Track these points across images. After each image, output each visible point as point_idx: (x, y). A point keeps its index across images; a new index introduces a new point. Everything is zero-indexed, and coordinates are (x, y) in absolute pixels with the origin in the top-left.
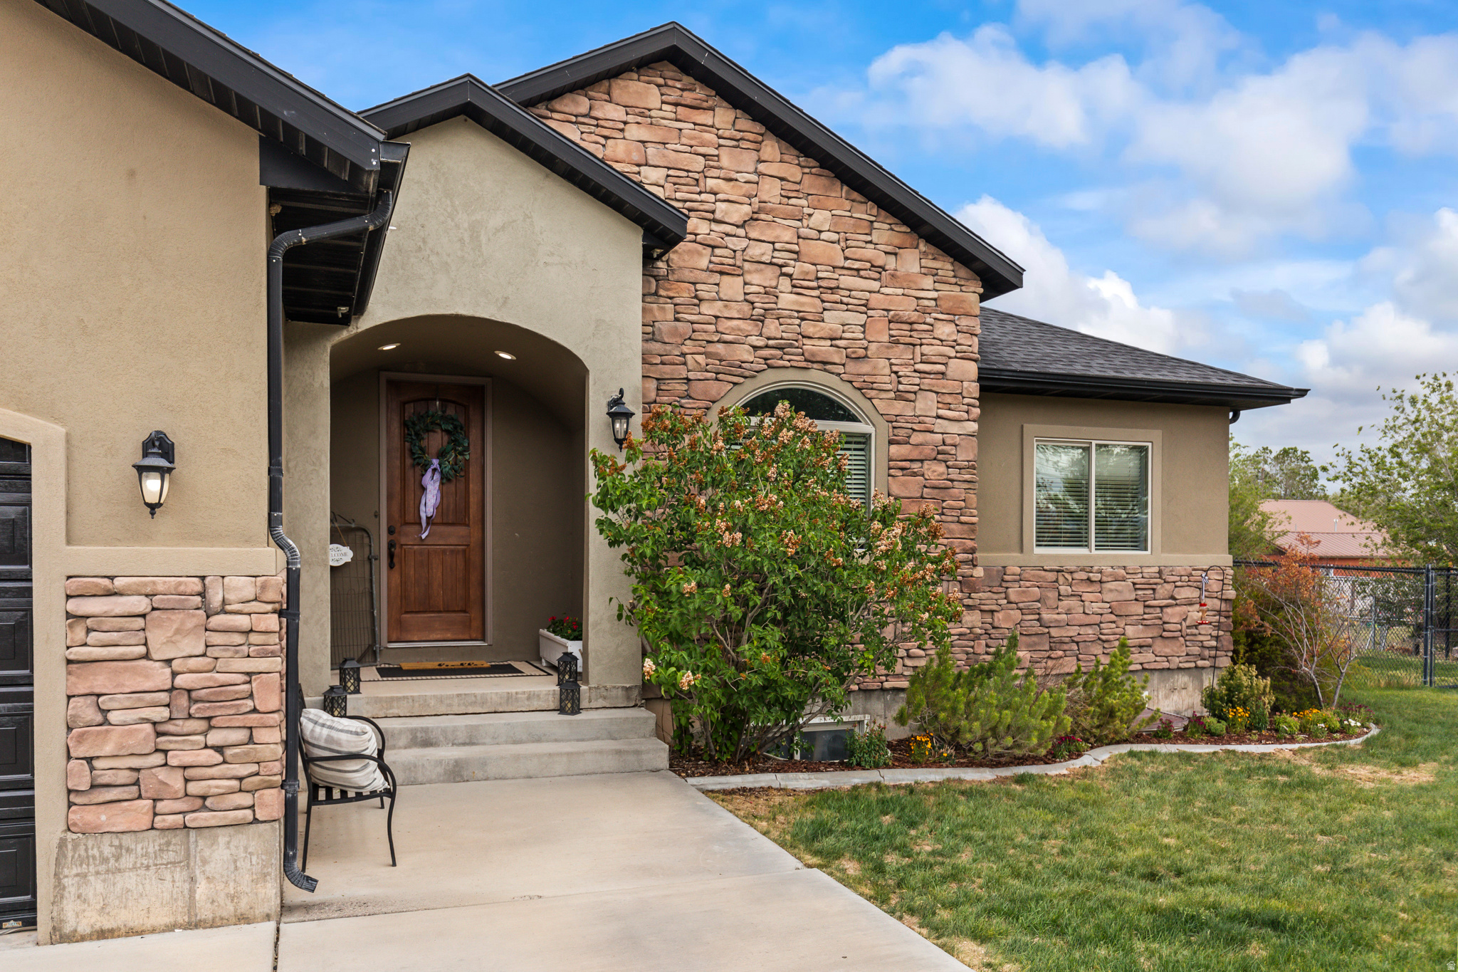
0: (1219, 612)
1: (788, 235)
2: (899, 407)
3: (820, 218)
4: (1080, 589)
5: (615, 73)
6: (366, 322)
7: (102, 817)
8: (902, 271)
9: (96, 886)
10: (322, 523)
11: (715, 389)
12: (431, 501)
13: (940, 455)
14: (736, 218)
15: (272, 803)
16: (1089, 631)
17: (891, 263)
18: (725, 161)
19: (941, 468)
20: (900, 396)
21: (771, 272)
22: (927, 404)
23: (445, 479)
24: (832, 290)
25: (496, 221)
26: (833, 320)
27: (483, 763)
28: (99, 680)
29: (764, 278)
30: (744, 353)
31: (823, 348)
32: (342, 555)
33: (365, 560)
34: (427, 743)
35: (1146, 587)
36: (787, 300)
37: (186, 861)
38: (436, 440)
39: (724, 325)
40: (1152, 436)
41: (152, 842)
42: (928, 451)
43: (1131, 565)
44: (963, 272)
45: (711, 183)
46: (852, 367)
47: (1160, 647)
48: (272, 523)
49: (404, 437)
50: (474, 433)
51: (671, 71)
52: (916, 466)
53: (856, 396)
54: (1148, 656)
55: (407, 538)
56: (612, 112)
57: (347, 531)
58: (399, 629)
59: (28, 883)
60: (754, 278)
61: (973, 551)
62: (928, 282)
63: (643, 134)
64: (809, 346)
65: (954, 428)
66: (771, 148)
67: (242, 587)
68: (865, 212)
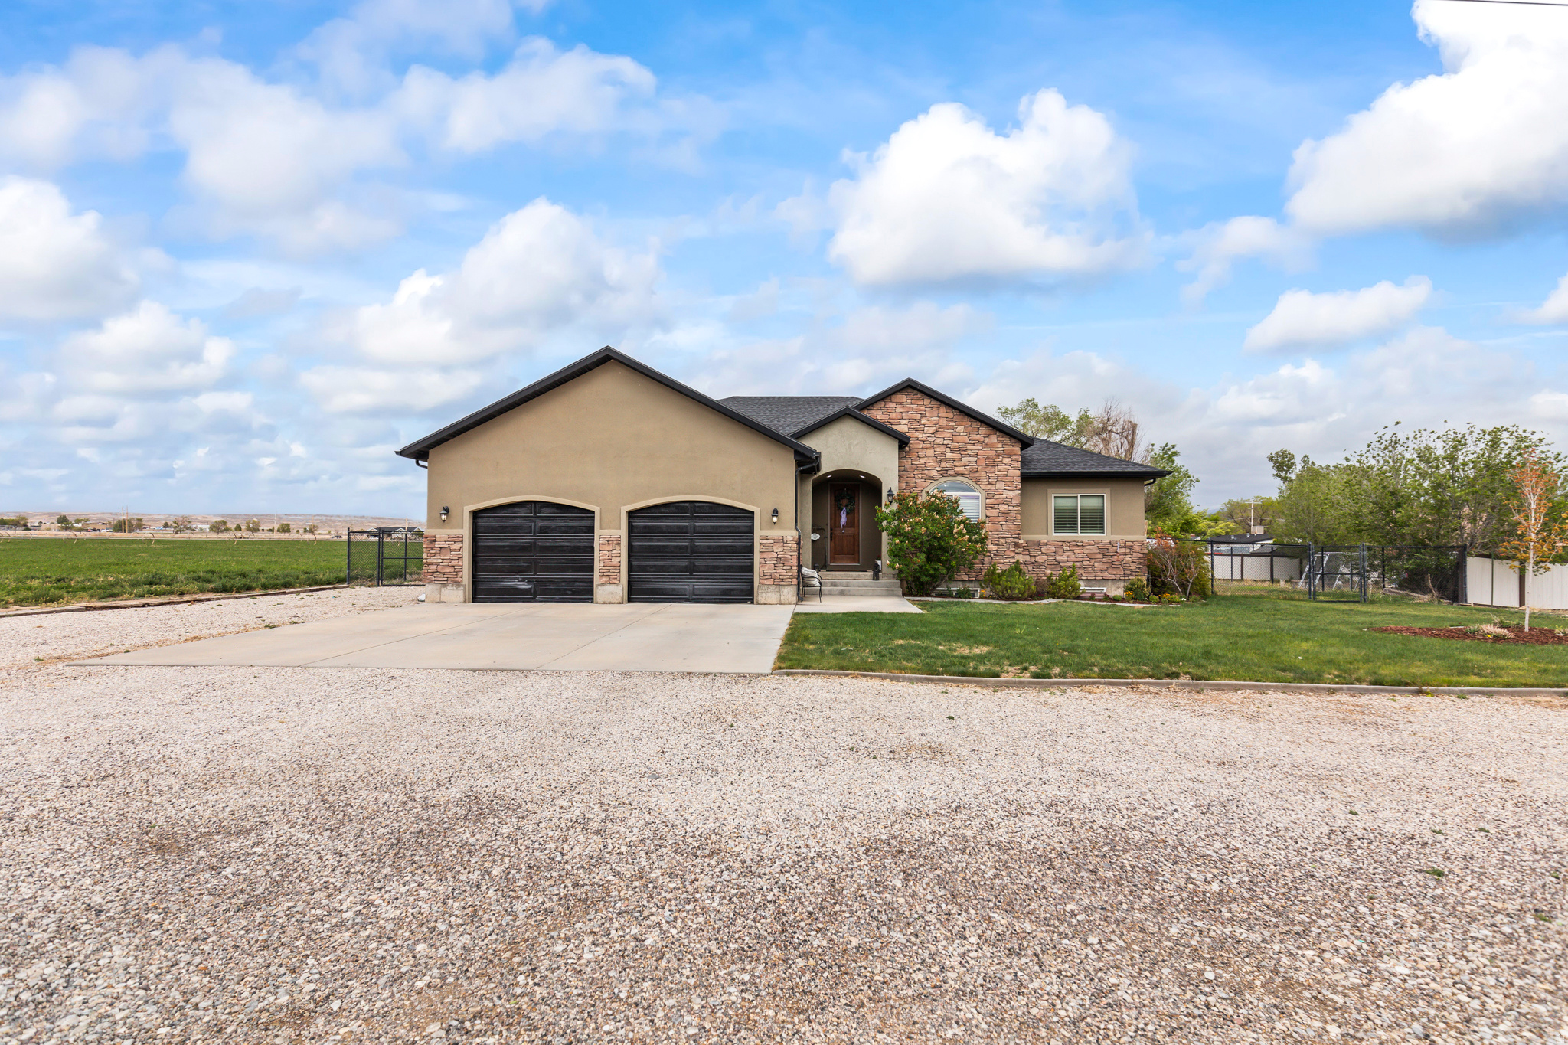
0: (1140, 558)
1: (949, 435)
2: (989, 487)
3: (960, 428)
4: (1073, 548)
5: (893, 394)
6: (820, 473)
7: (765, 581)
8: (990, 442)
9: (764, 594)
10: (809, 527)
11: (924, 484)
12: (843, 520)
13: (1005, 502)
14: (931, 432)
15: (795, 581)
16: (1078, 564)
17: (986, 440)
18: (927, 415)
19: (1006, 506)
20: (989, 483)
21: (943, 447)
22: (1000, 485)
23: (848, 514)
24: (965, 451)
25: (856, 442)
26: (965, 460)
27: (849, 591)
28: (765, 556)
29: (942, 449)
30: (934, 473)
31: (962, 469)
32: (816, 536)
33: (823, 538)
34: (835, 586)
35: (1104, 549)
36: (949, 455)
37: (779, 591)
38: (845, 502)
39: (927, 465)
40: (1106, 492)
41: (773, 587)
42: (1000, 501)
43: (1096, 540)
44: (1013, 440)
45: (923, 422)
46: (972, 475)
47: (1110, 570)
48: (796, 526)
49: (836, 501)
50: (856, 499)
51: (910, 390)
52: (996, 506)
53: (974, 484)
54: (1105, 574)
55: (837, 532)
56: (891, 405)
57: (818, 529)
58: (833, 560)
59: (752, 594)
60: (938, 449)
61: (1019, 534)
62: (1000, 445)
63: (901, 410)
64: (956, 469)
65: (1011, 493)
66: (943, 409)
67: (790, 538)
68: (975, 425)
